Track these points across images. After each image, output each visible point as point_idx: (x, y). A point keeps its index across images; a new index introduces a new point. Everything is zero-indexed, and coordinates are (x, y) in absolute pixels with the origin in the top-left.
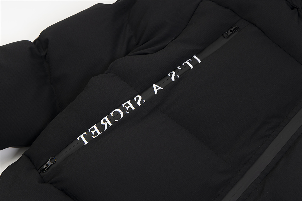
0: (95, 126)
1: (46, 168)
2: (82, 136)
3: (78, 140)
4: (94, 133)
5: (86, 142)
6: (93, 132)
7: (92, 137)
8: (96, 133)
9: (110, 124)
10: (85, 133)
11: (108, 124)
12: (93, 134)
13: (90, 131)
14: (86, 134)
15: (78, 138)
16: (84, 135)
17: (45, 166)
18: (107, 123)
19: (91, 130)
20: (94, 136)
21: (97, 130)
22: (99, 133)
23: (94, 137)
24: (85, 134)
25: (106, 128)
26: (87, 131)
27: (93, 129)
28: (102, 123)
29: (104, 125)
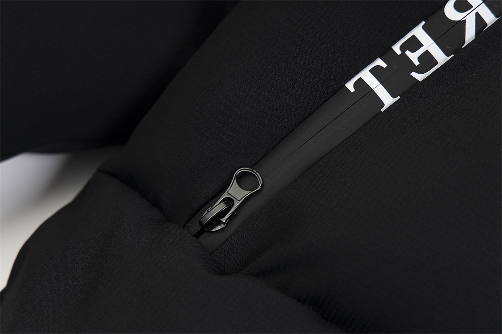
0: (419, 32)
1: (223, 214)
2: (366, 75)
3: (352, 90)
4: (420, 59)
5: (388, 100)
6: (414, 57)
7: (414, 74)
8: (427, 60)
9: (489, 18)
10: (379, 62)
11: (479, 18)
12: (417, 63)
13: (399, 52)
14: (384, 65)
15: (350, 86)
16: (376, 72)
17: (219, 207)
18: (473, 14)
19: (403, 48)
20: (420, 70)
21: (429, 44)
22: (441, 58)
23: (419, 77)
24: (378, 67)
25: (470, 34)
26: (385, 52)
27: (414, 44)
28: (451, 12)
29: (462, 23)
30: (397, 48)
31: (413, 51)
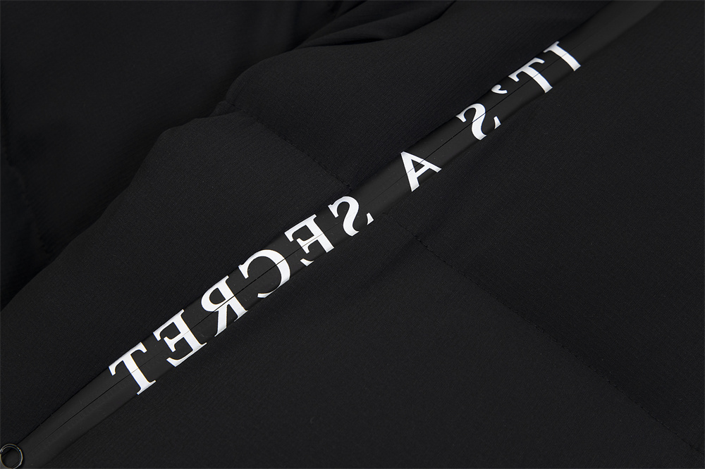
0: (178, 320)
2: (128, 359)
3: (113, 373)
4: (176, 345)
5: (144, 383)
6: (171, 343)
7: (170, 360)
8: (183, 346)
9: (240, 310)
10: (141, 347)
11: (230, 310)
12: (173, 349)
13: (159, 338)
14: (144, 350)
15: (112, 369)
16: (137, 357)
18: (226, 305)
19: (163, 334)
20: (176, 356)
21: (185, 332)
22: (195, 345)
23: (175, 363)
24: (139, 351)
25: (222, 324)
26: (147, 338)
27: (173, 331)
28: (207, 304)
29: (215, 314)
30: (157, 334)
31: (171, 338)
